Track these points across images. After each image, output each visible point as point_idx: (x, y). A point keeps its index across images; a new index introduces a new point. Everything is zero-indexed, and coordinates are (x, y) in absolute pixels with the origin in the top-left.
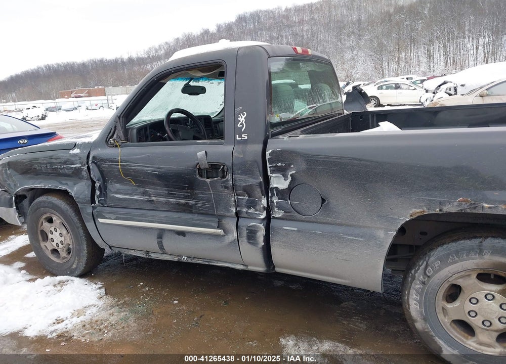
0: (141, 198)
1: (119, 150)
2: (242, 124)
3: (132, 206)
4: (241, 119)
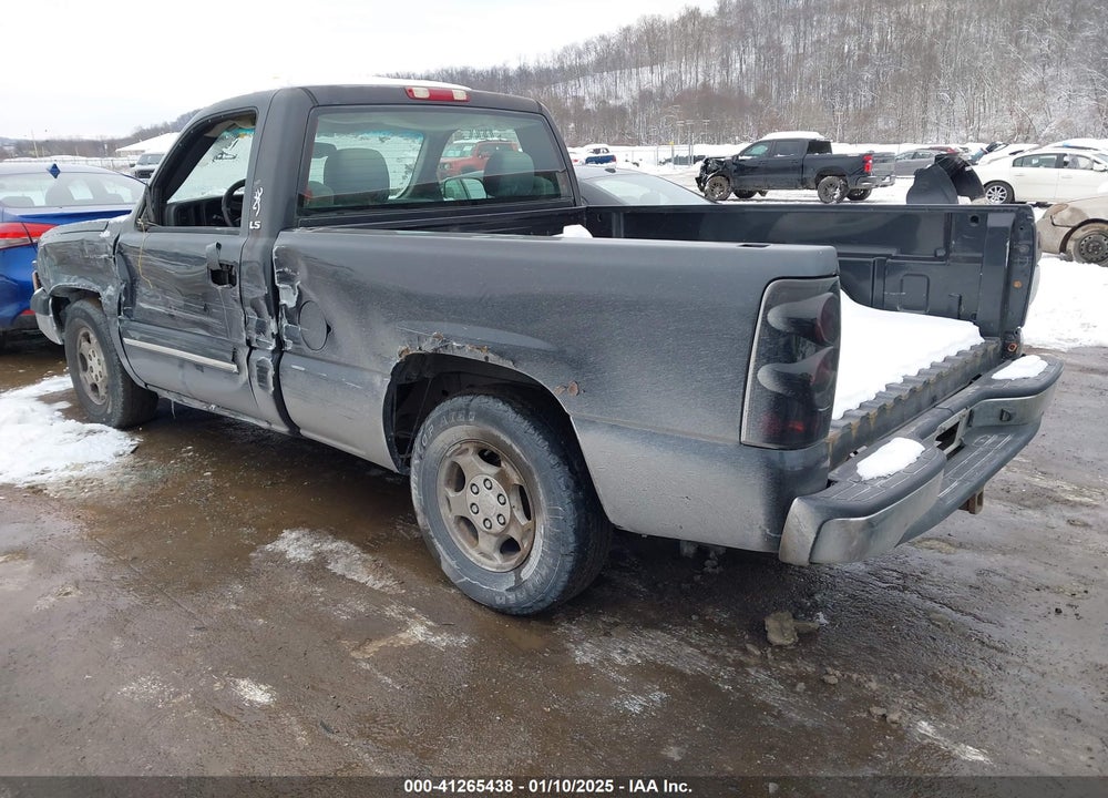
0: (163, 309)
1: (144, 235)
2: (257, 205)
3: (157, 321)
4: (257, 197)
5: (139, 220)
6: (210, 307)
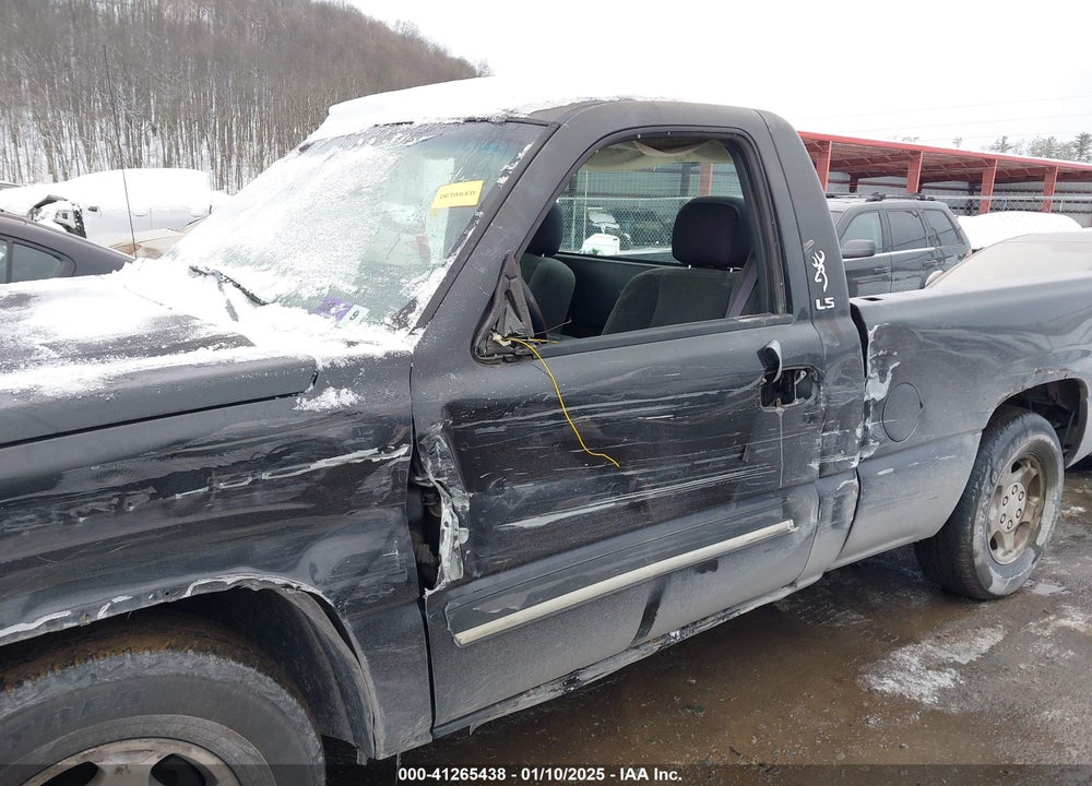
0: (608, 503)
2: (821, 276)
3: (574, 540)
4: (820, 265)
5: (497, 337)
6: (753, 450)
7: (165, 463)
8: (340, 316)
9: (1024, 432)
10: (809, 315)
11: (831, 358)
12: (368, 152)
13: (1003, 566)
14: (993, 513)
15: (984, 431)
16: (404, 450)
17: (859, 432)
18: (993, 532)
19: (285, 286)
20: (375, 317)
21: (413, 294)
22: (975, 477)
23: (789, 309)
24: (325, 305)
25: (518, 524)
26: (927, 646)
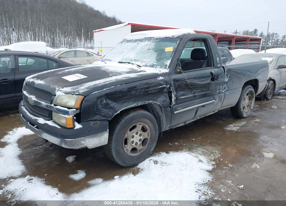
0: (191, 95)
1: (182, 74)
2: (218, 61)
3: (187, 100)
4: (218, 59)
5: (178, 70)
6: (210, 88)
7: (146, 86)
8: (156, 68)
9: (248, 88)
10: (217, 67)
11: (220, 74)
12: (147, 43)
13: (246, 112)
14: (244, 102)
15: (242, 87)
16: (169, 86)
17: (224, 86)
18: (244, 106)
19: (144, 64)
20: (161, 67)
21: (166, 64)
22: (241, 96)
23: (214, 66)
24: (152, 66)
25: (181, 97)
26: (234, 124)
